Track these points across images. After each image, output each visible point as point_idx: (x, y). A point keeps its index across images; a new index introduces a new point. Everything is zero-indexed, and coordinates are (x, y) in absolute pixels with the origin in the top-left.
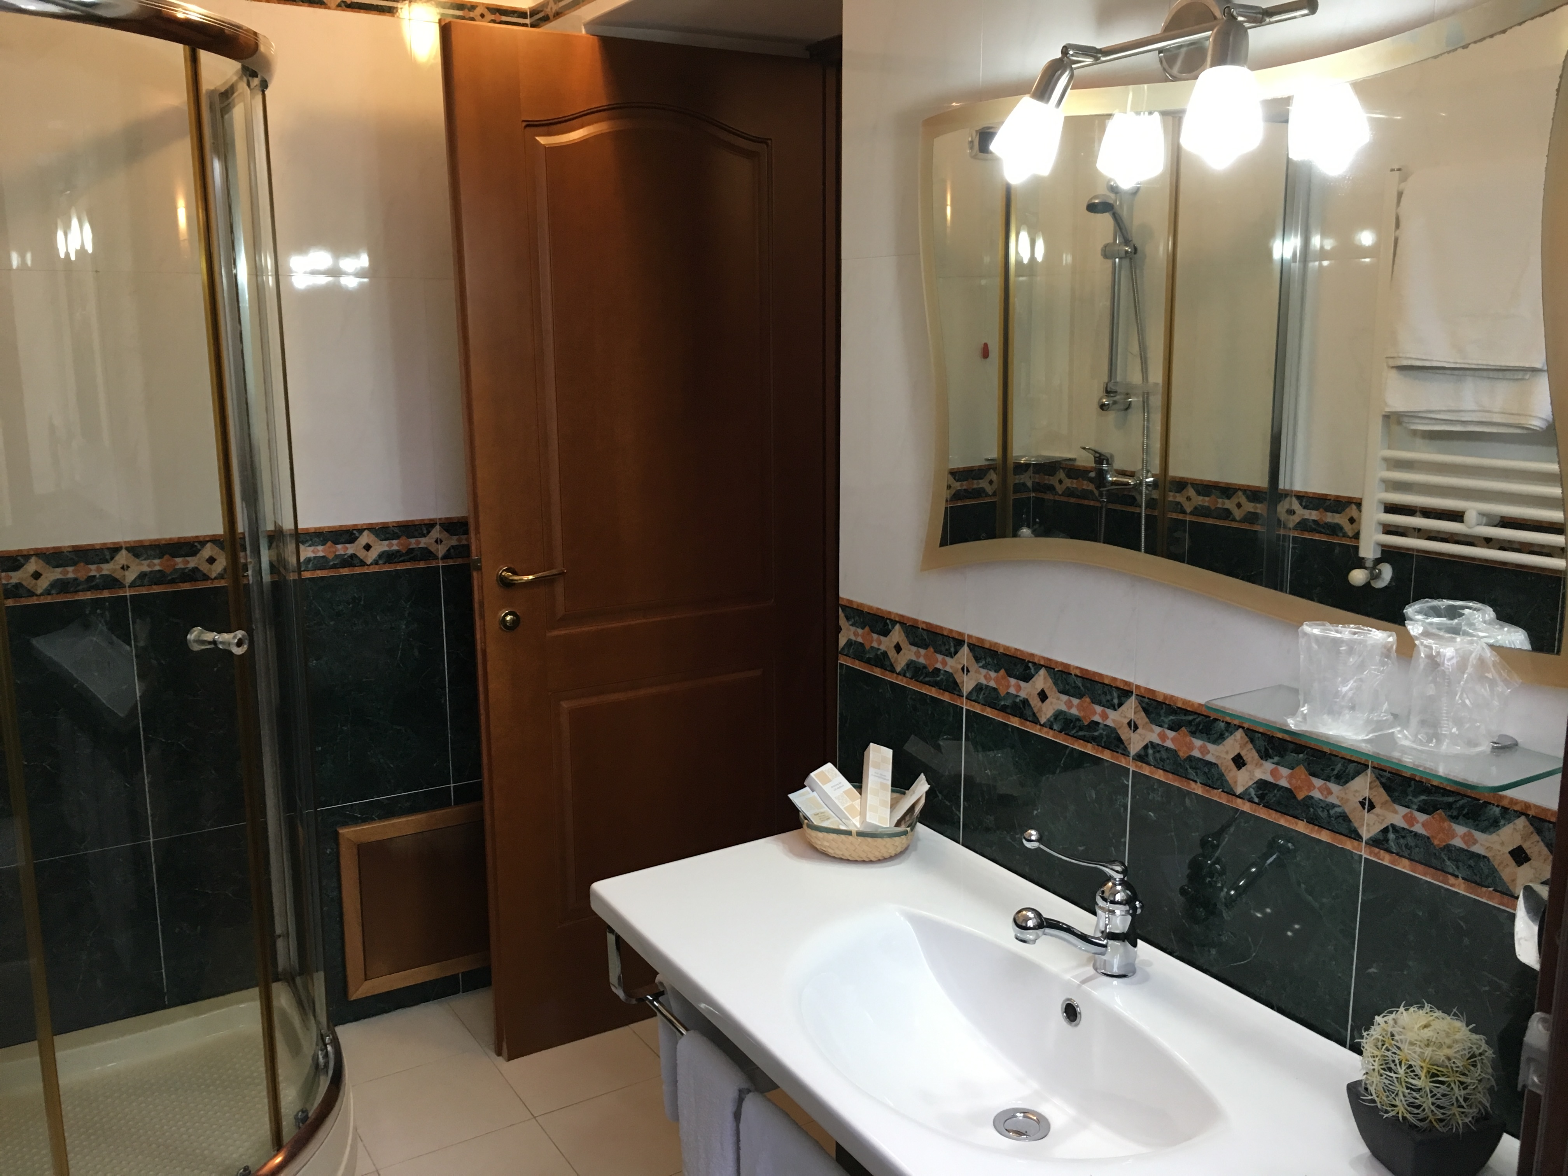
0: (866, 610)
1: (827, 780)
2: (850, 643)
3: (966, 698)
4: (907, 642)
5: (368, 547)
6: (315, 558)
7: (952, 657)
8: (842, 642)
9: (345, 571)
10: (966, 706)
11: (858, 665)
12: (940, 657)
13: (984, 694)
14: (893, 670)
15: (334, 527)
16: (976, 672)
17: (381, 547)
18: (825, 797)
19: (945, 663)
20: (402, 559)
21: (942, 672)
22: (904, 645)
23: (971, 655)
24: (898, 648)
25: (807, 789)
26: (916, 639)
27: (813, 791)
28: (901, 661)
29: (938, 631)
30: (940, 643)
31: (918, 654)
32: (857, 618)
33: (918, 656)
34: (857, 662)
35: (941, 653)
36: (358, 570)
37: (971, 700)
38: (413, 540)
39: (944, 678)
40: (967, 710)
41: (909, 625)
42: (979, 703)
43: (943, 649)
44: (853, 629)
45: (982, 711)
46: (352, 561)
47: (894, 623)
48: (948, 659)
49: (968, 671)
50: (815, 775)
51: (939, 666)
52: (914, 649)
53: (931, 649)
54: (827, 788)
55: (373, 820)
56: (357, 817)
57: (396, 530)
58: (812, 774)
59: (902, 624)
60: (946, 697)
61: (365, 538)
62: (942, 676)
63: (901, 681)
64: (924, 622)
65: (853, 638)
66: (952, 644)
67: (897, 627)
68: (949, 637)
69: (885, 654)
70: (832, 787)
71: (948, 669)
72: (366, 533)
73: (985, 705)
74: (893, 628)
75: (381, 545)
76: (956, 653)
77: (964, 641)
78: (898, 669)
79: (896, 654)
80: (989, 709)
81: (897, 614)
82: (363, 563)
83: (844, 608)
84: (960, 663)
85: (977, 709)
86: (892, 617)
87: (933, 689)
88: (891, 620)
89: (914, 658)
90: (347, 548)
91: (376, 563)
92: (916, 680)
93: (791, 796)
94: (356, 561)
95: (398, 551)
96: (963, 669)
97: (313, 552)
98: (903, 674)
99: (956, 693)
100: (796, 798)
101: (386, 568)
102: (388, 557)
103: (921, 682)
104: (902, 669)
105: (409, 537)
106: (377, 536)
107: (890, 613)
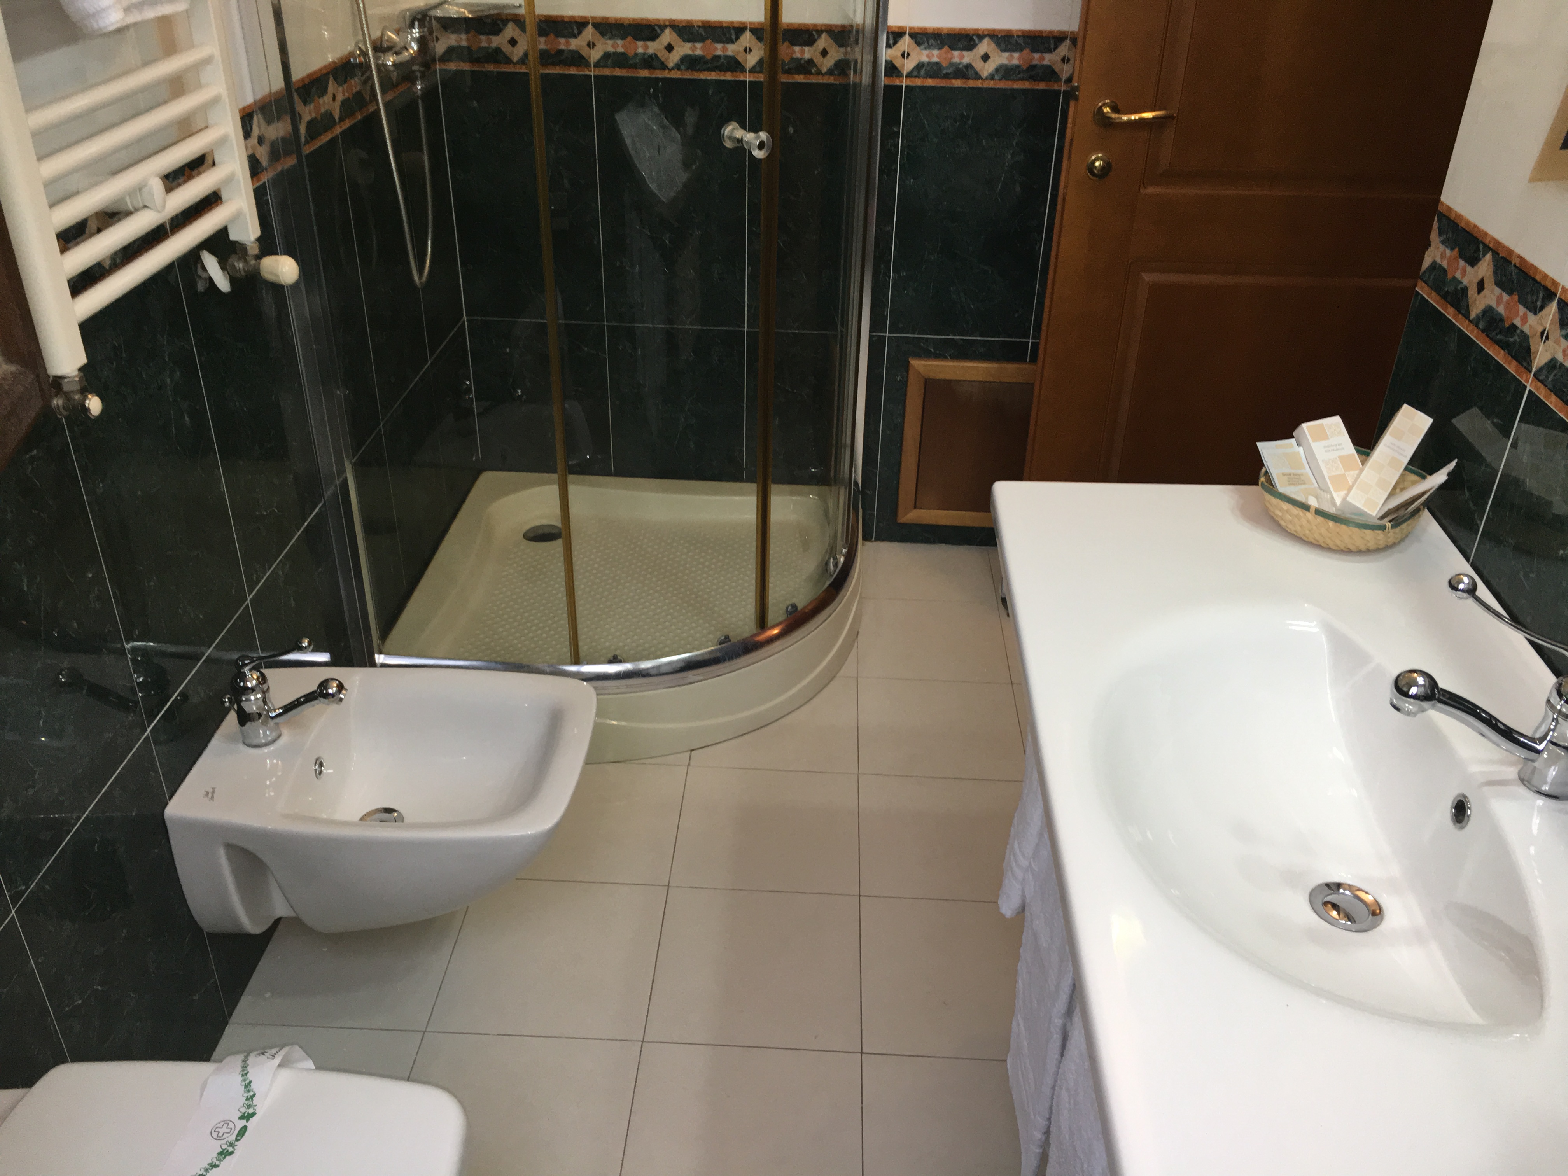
0: (1463, 225)
1: (1322, 436)
2: (1434, 266)
3: (1534, 375)
4: (1493, 280)
5: (986, 58)
6: (929, 63)
7: (1535, 314)
8: (1427, 262)
9: (957, 83)
10: (1530, 385)
11: (1433, 299)
12: (1522, 310)
13: (1555, 375)
14: (1467, 316)
15: (954, 29)
16: (1555, 342)
17: (1000, 59)
18: (1311, 456)
19: (1524, 320)
20: (1021, 75)
21: (1518, 331)
22: (1489, 284)
23: (1557, 316)
24: (1481, 286)
25: (1293, 441)
26: (1504, 279)
27: (1299, 445)
28: (1478, 304)
29: (1531, 273)
30: (1528, 290)
31: (1499, 300)
32: (1450, 235)
33: (1499, 303)
34: (1434, 294)
35: (1525, 305)
36: (971, 84)
37: (1538, 379)
38: (1037, 56)
39: (1518, 340)
40: (1530, 390)
41: (1502, 258)
42: (1546, 386)
43: (1529, 298)
44: (1442, 247)
45: (1545, 397)
46: (965, 72)
47: (1487, 249)
48: (1530, 315)
49: (1547, 338)
50: (1307, 427)
51: (1517, 322)
52: (1498, 291)
53: (1516, 297)
54: (1318, 447)
55: (946, 358)
56: (931, 351)
57: (1021, 41)
58: (1305, 426)
59: (1495, 253)
60: (1512, 367)
61: (985, 46)
62: (1516, 337)
63: (1472, 333)
64: (1519, 257)
65: (1438, 260)
66: (1541, 295)
67: (1489, 256)
68: (1541, 285)
69: (1465, 290)
70: (1325, 447)
71: (1526, 329)
72: (986, 40)
73: (1552, 391)
74: (1484, 256)
75: (1000, 56)
76: (1542, 308)
77: (1556, 295)
78: (1473, 315)
79: (1476, 295)
80: (1554, 398)
81: (1494, 238)
82: (977, 76)
83: (1442, 216)
84: (1542, 324)
85: (1542, 393)
86: (1487, 241)
87: (1502, 352)
88: (1485, 245)
89: (1494, 305)
90: (964, 56)
91: (992, 77)
92: (1487, 335)
93: (1261, 445)
94: (971, 73)
95: (1018, 67)
96: (1542, 333)
97: (928, 56)
98: (1476, 323)
99: (1525, 364)
100: (1267, 449)
101: (1002, 85)
102: (1005, 72)
103: (1492, 339)
104: (1477, 316)
105: (1034, 50)
106: (998, 44)
107: (1486, 234)
